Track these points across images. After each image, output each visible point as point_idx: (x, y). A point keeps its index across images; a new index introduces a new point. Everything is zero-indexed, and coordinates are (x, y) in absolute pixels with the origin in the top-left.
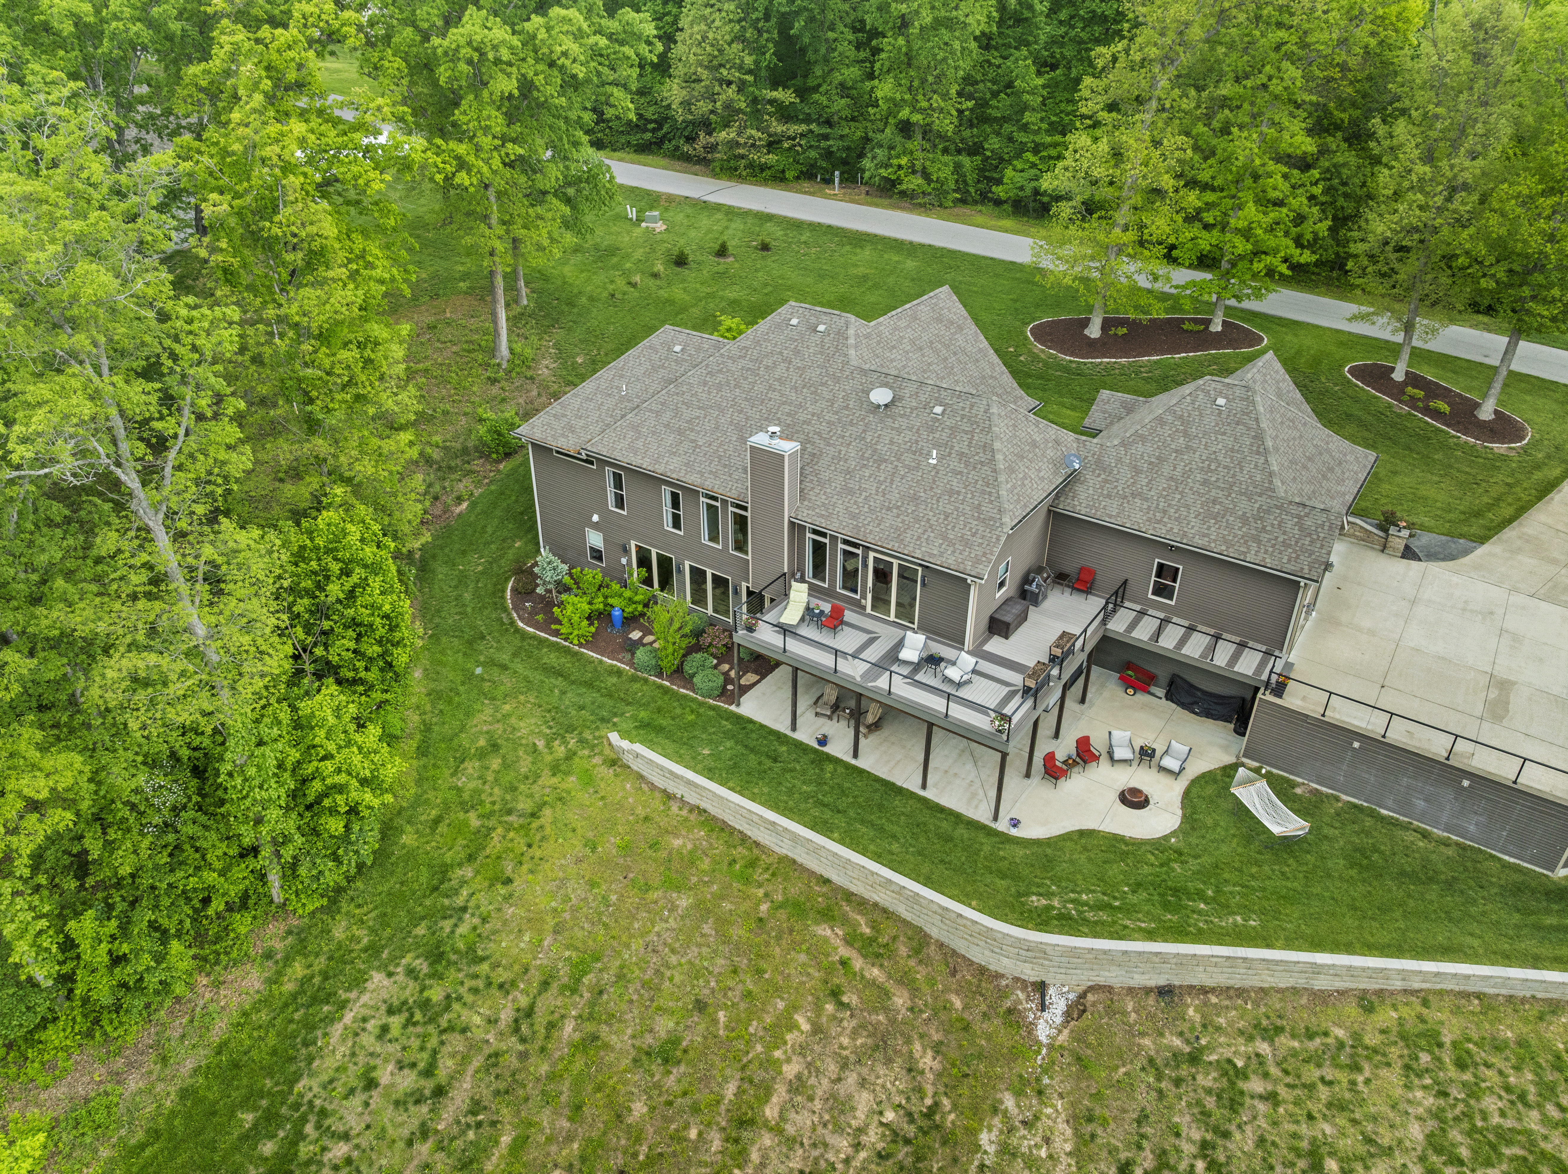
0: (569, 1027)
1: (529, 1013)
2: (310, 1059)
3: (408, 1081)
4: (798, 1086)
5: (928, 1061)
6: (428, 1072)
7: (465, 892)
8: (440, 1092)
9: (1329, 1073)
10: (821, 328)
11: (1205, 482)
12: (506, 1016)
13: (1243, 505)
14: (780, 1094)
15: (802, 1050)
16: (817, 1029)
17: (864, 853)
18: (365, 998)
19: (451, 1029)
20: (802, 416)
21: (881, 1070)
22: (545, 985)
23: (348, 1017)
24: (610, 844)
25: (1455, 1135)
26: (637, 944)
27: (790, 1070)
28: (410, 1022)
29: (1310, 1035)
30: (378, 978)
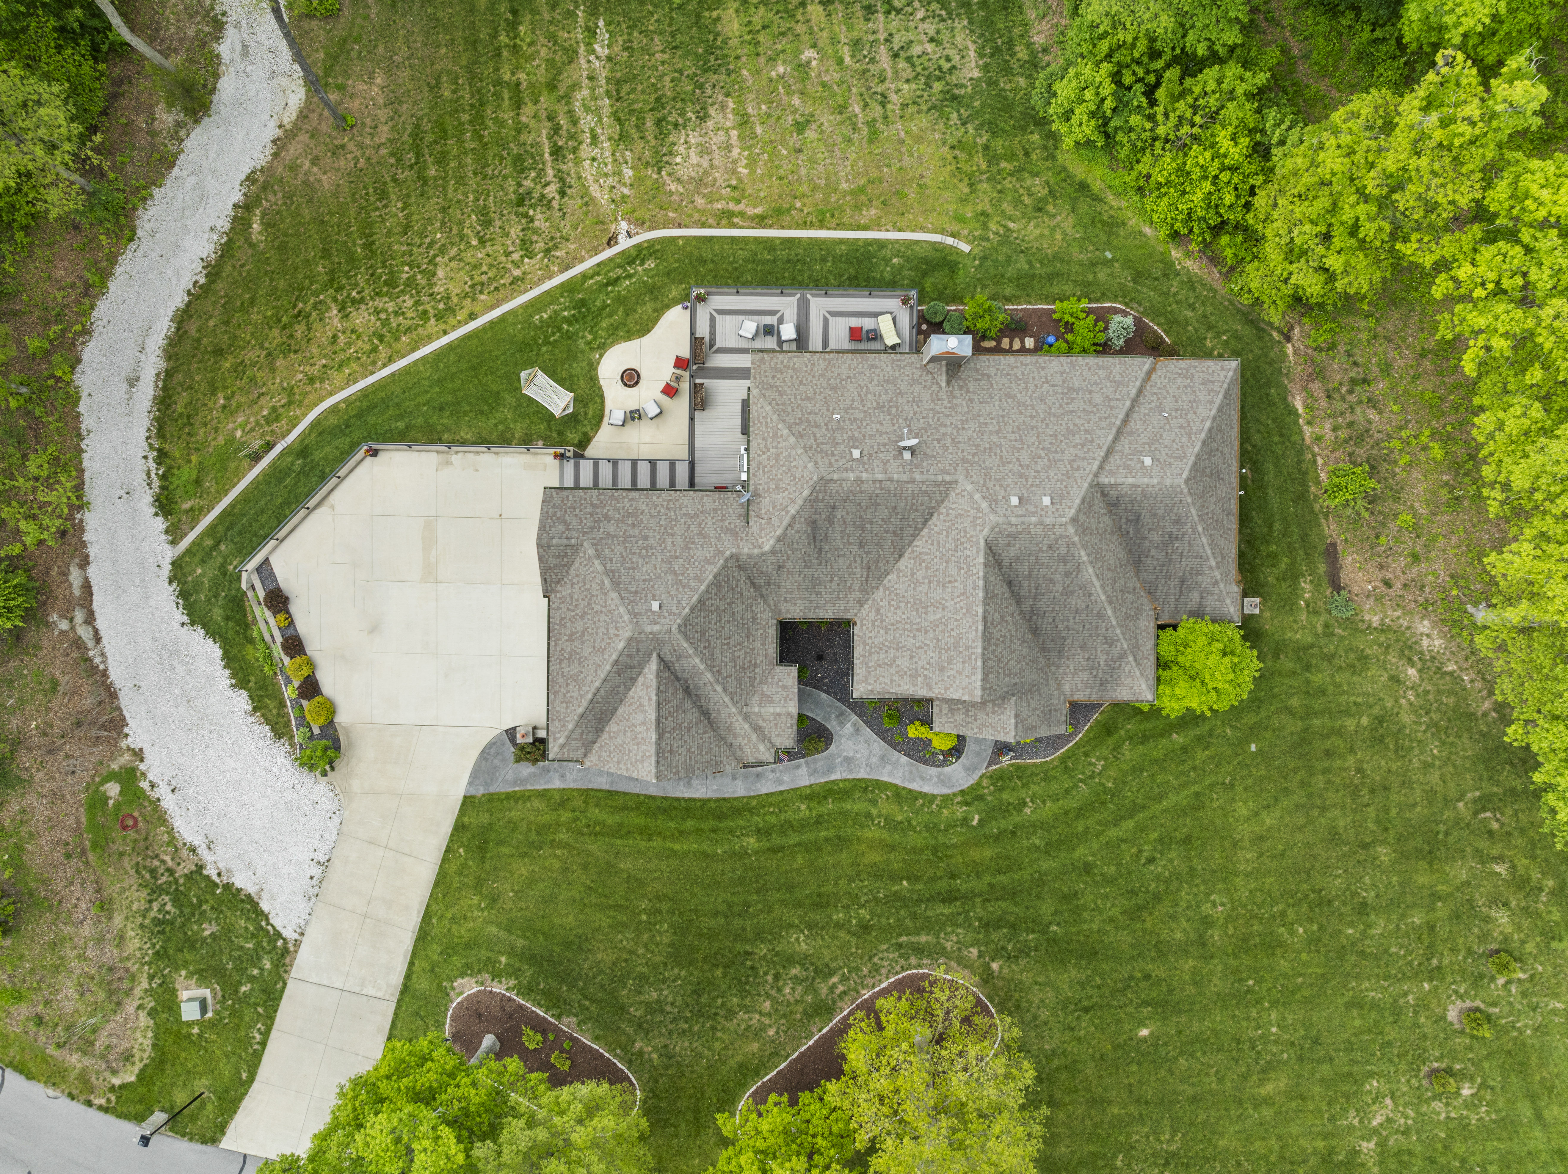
0: (857, 110)
1: (883, 105)
2: (972, 31)
3: (916, 50)
4: (729, 147)
5: (673, 187)
6: (909, 59)
7: (971, 131)
8: (896, 56)
9: (484, 278)
10: (1015, 501)
12: (893, 97)
14: (734, 140)
15: (735, 162)
16: (734, 172)
18: (973, 64)
19: (916, 77)
21: (693, 174)
22: (886, 117)
23: (972, 54)
24: (912, 193)
25: (423, 282)
26: (852, 157)
27: (735, 152)
28: (940, 68)
29: (496, 289)
30: (976, 74)
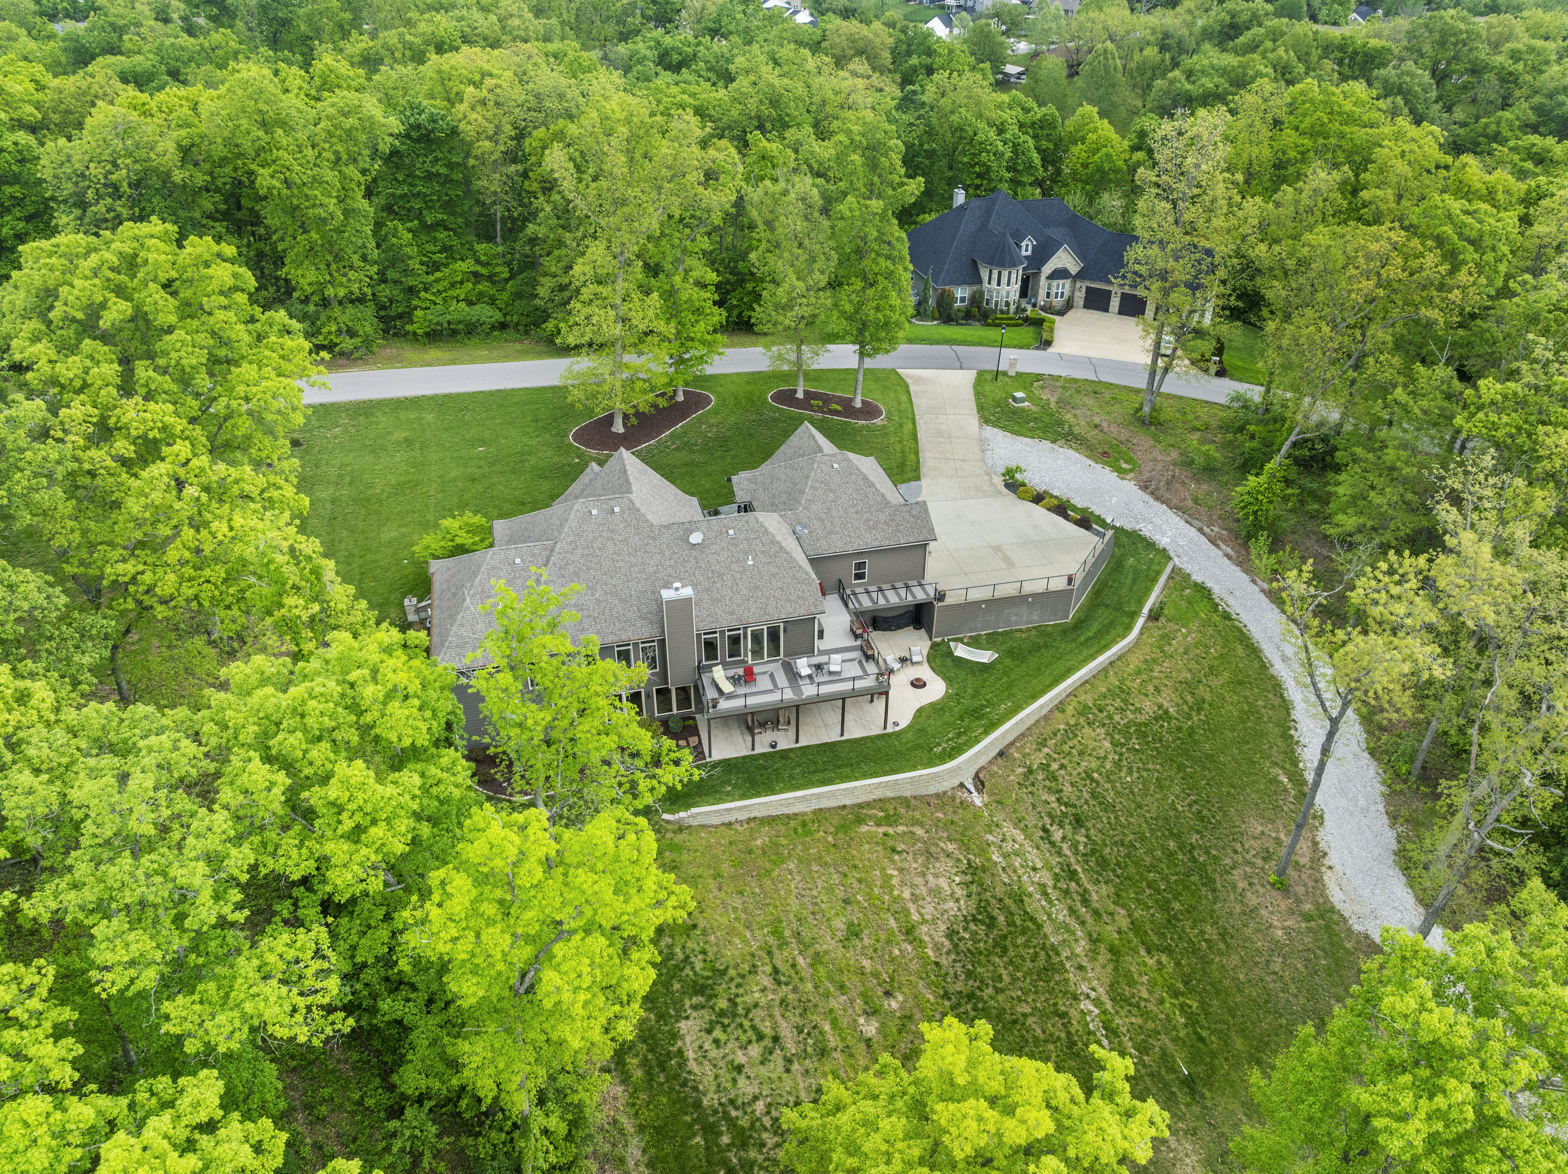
0: (801, 960)
1: (776, 970)
2: (695, 1089)
3: (755, 1050)
4: (915, 898)
5: (950, 847)
6: (760, 1037)
7: (678, 950)
8: (776, 1039)
9: (1071, 744)
10: (617, 509)
11: (857, 512)
12: (767, 981)
13: (881, 516)
14: (912, 908)
15: (903, 883)
16: (901, 870)
17: (857, 779)
18: (688, 1039)
19: (748, 1011)
20: (651, 570)
21: (937, 865)
22: (770, 953)
23: (690, 1054)
24: (726, 868)
25: (1117, 737)
26: (792, 900)
27: (907, 894)
28: (725, 1027)
29: (1055, 735)
30: (683, 1025)
